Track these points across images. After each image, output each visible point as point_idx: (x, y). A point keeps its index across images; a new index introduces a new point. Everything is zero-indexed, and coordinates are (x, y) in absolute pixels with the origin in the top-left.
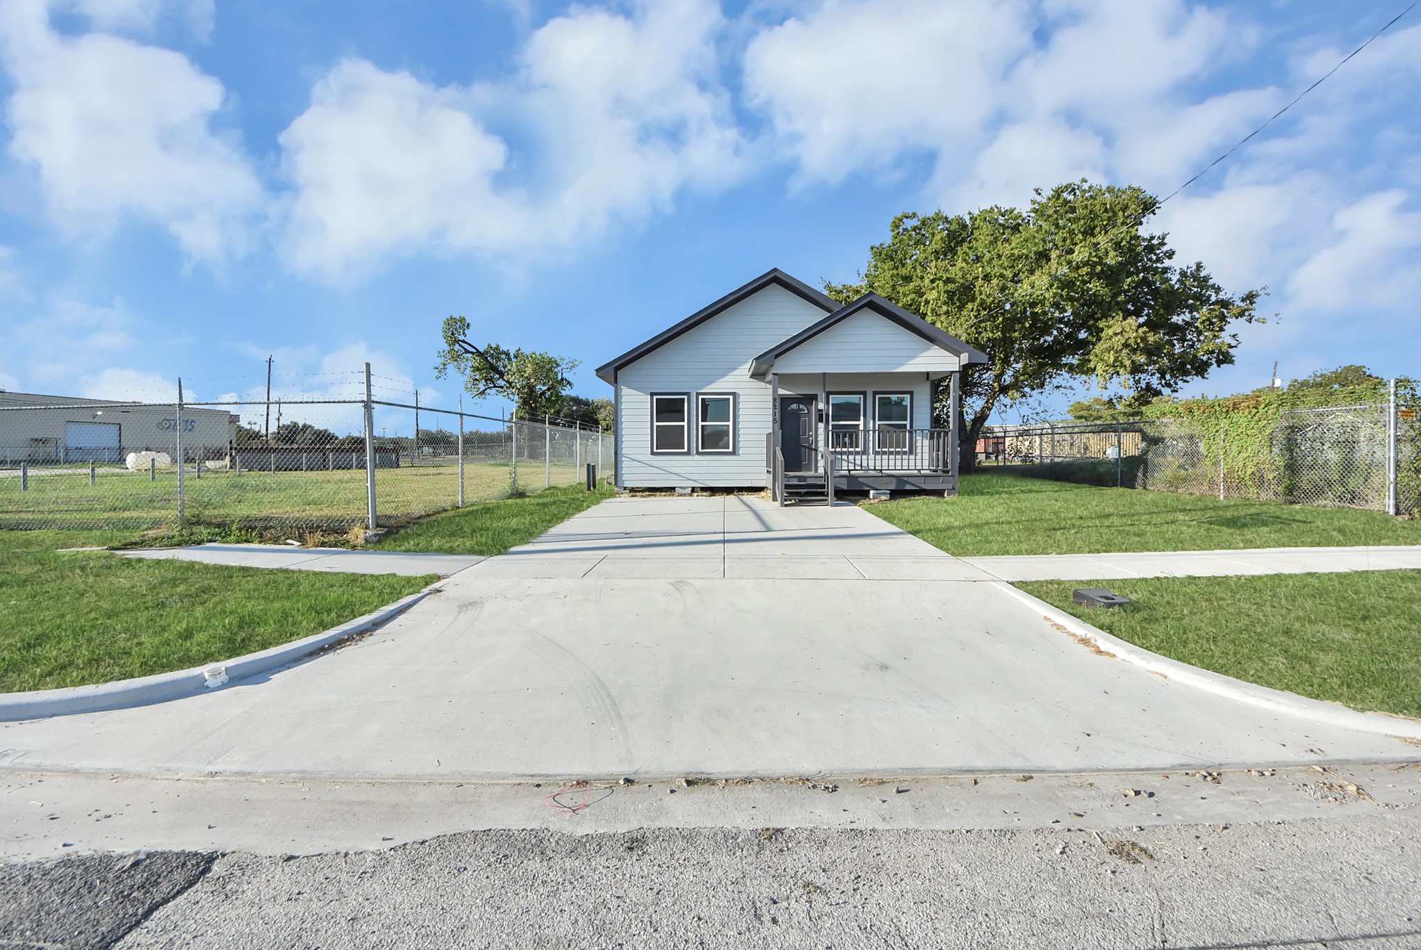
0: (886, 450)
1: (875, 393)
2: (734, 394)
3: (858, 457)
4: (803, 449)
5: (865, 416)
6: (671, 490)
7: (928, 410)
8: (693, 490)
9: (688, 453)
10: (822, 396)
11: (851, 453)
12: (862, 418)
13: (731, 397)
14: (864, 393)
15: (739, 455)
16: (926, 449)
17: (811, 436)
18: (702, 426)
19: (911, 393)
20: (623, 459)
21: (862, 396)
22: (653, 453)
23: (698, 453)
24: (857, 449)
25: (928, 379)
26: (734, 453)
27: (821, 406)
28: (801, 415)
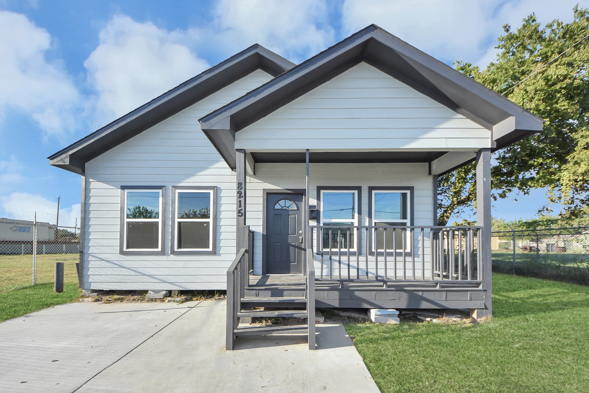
0: (382, 251)
1: (371, 189)
2: (215, 189)
3: (353, 258)
4: (292, 249)
5: (360, 213)
6: (142, 293)
7: (430, 207)
8: (169, 293)
9: (163, 253)
10: (312, 192)
11: (344, 254)
12: (356, 215)
13: (211, 192)
14: (359, 189)
15: (220, 255)
16: (428, 251)
17: (301, 235)
18: (179, 223)
19: (411, 189)
20: (90, 258)
21: (356, 192)
22: (122, 252)
23: (173, 252)
24: (351, 250)
25: (430, 174)
26: (214, 253)
27: (313, 202)
28: (290, 213)
